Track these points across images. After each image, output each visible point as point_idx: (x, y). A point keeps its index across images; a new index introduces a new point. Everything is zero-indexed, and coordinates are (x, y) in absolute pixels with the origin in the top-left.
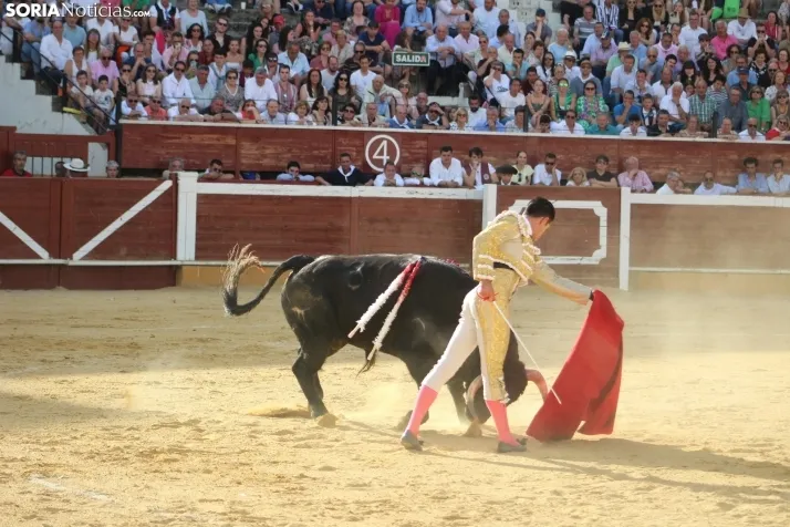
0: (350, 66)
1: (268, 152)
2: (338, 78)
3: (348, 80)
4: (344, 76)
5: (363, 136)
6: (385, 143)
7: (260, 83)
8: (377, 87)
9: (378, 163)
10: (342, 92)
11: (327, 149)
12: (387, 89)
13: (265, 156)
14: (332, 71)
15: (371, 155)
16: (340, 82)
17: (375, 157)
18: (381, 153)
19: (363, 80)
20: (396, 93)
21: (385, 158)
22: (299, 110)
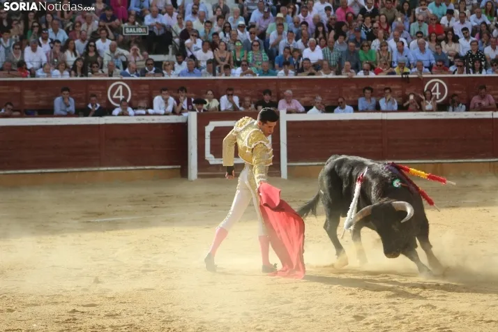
0: (95, 36)
1: (42, 96)
2: (88, 46)
3: (95, 46)
4: (92, 44)
5: (106, 84)
6: (120, 87)
7: (34, 50)
8: (112, 50)
9: (117, 101)
10: (92, 54)
11: (81, 93)
12: (120, 50)
13: (40, 99)
14: (83, 40)
15: (111, 96)
16: (90, 48)
17: (115, 97)
18: (118, 94)
19: (103, 45)
20: (126, 52)
21: (121, 97)
22: (60, 67)
